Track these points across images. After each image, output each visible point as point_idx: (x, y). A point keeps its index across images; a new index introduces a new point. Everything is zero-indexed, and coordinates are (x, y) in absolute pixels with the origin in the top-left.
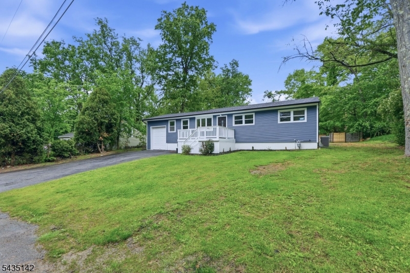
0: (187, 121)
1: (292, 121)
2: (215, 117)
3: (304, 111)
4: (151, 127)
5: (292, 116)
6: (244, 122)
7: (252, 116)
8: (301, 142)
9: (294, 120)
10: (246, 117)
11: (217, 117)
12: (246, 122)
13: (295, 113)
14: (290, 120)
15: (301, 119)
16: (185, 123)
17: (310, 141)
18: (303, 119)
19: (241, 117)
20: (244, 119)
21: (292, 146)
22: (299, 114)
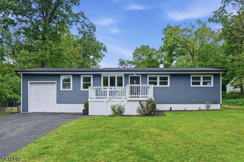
0: (90, 78)
1: (201, 85)
2: (126, 76)
3: (211, 77)
4: (29, 82)
5: (202, 81)
6: (158, 83)
7: (166, 79)
8: (210, 103)
9: (203, 84)
10: (161, 78)
11: (130, 76)
12: (161, 83)
13: (204, 78)
14: (200, 84)
15: (208, 84)
16: (87, 80)
17: (216, 103)
18: (210, 84)
19: (156, 79)
20: (158, 81)
21: (203, 107)
22: (207, 80)
